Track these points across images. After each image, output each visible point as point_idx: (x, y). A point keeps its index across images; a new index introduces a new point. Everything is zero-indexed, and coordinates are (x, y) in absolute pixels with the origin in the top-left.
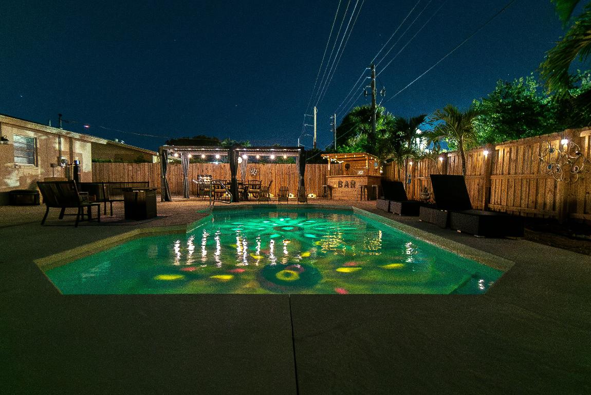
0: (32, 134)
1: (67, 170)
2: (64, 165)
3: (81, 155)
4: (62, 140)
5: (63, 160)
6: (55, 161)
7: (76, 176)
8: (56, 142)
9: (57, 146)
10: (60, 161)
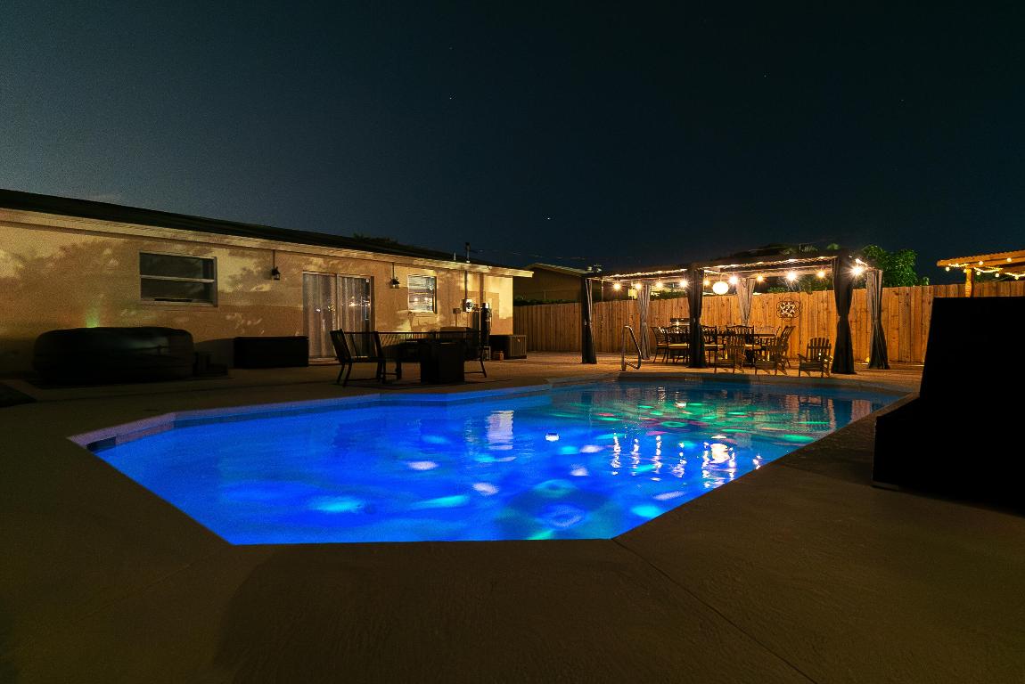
0: (431, 273)
1: (475, 315)
2: (470, 310)
3: (497, 295)
4: (470, 277)
5: (469, 303)
6: (459, 306)
7: (485, 325)
8: (461, 282)
9: (463, 285)
10: (465, 305)
